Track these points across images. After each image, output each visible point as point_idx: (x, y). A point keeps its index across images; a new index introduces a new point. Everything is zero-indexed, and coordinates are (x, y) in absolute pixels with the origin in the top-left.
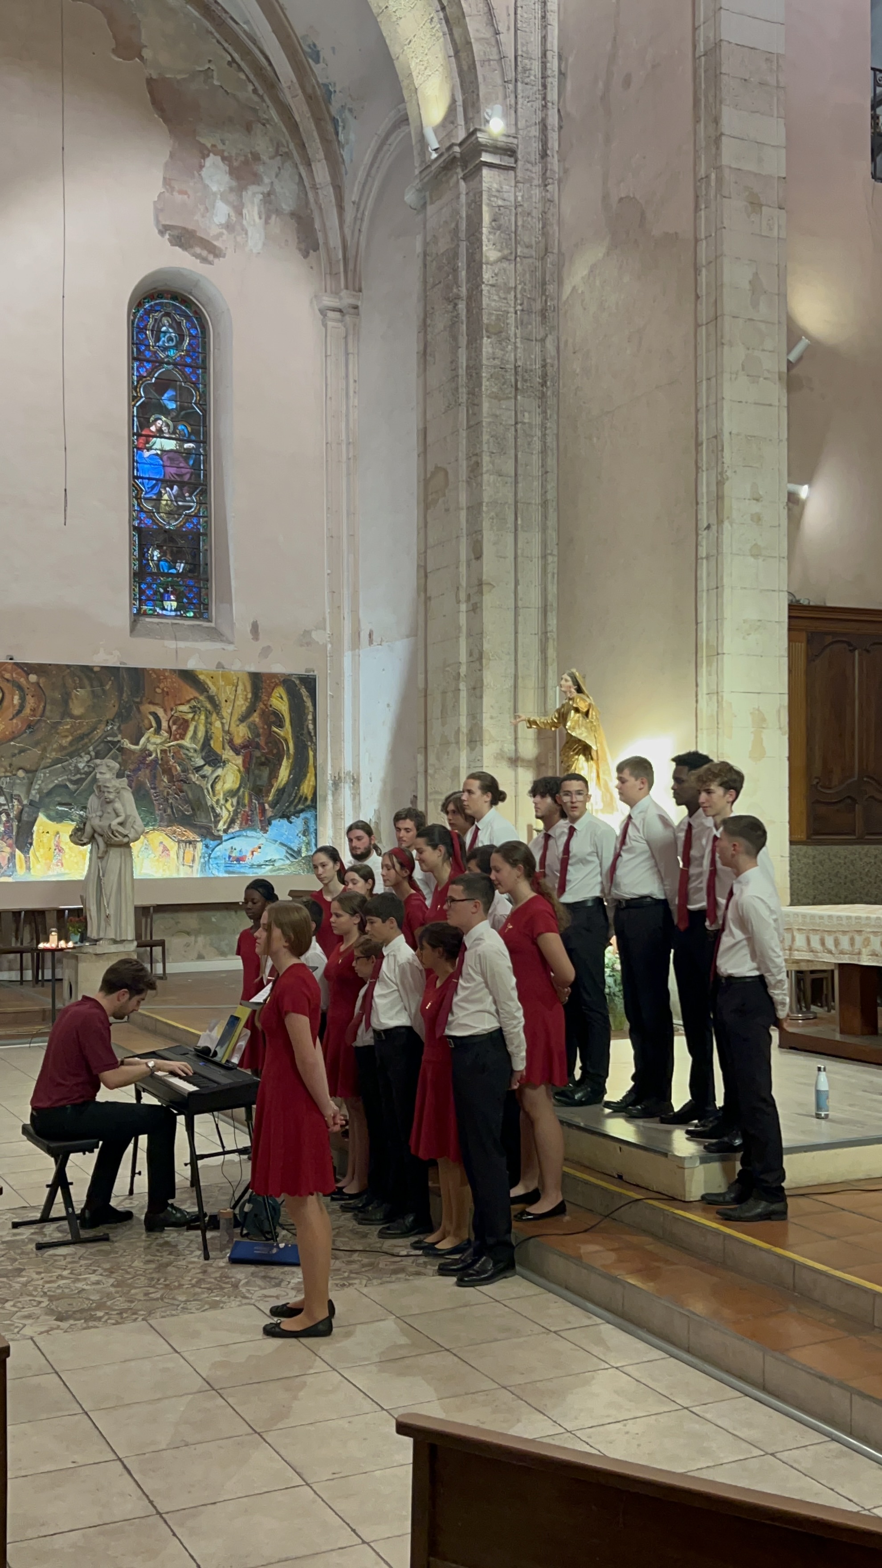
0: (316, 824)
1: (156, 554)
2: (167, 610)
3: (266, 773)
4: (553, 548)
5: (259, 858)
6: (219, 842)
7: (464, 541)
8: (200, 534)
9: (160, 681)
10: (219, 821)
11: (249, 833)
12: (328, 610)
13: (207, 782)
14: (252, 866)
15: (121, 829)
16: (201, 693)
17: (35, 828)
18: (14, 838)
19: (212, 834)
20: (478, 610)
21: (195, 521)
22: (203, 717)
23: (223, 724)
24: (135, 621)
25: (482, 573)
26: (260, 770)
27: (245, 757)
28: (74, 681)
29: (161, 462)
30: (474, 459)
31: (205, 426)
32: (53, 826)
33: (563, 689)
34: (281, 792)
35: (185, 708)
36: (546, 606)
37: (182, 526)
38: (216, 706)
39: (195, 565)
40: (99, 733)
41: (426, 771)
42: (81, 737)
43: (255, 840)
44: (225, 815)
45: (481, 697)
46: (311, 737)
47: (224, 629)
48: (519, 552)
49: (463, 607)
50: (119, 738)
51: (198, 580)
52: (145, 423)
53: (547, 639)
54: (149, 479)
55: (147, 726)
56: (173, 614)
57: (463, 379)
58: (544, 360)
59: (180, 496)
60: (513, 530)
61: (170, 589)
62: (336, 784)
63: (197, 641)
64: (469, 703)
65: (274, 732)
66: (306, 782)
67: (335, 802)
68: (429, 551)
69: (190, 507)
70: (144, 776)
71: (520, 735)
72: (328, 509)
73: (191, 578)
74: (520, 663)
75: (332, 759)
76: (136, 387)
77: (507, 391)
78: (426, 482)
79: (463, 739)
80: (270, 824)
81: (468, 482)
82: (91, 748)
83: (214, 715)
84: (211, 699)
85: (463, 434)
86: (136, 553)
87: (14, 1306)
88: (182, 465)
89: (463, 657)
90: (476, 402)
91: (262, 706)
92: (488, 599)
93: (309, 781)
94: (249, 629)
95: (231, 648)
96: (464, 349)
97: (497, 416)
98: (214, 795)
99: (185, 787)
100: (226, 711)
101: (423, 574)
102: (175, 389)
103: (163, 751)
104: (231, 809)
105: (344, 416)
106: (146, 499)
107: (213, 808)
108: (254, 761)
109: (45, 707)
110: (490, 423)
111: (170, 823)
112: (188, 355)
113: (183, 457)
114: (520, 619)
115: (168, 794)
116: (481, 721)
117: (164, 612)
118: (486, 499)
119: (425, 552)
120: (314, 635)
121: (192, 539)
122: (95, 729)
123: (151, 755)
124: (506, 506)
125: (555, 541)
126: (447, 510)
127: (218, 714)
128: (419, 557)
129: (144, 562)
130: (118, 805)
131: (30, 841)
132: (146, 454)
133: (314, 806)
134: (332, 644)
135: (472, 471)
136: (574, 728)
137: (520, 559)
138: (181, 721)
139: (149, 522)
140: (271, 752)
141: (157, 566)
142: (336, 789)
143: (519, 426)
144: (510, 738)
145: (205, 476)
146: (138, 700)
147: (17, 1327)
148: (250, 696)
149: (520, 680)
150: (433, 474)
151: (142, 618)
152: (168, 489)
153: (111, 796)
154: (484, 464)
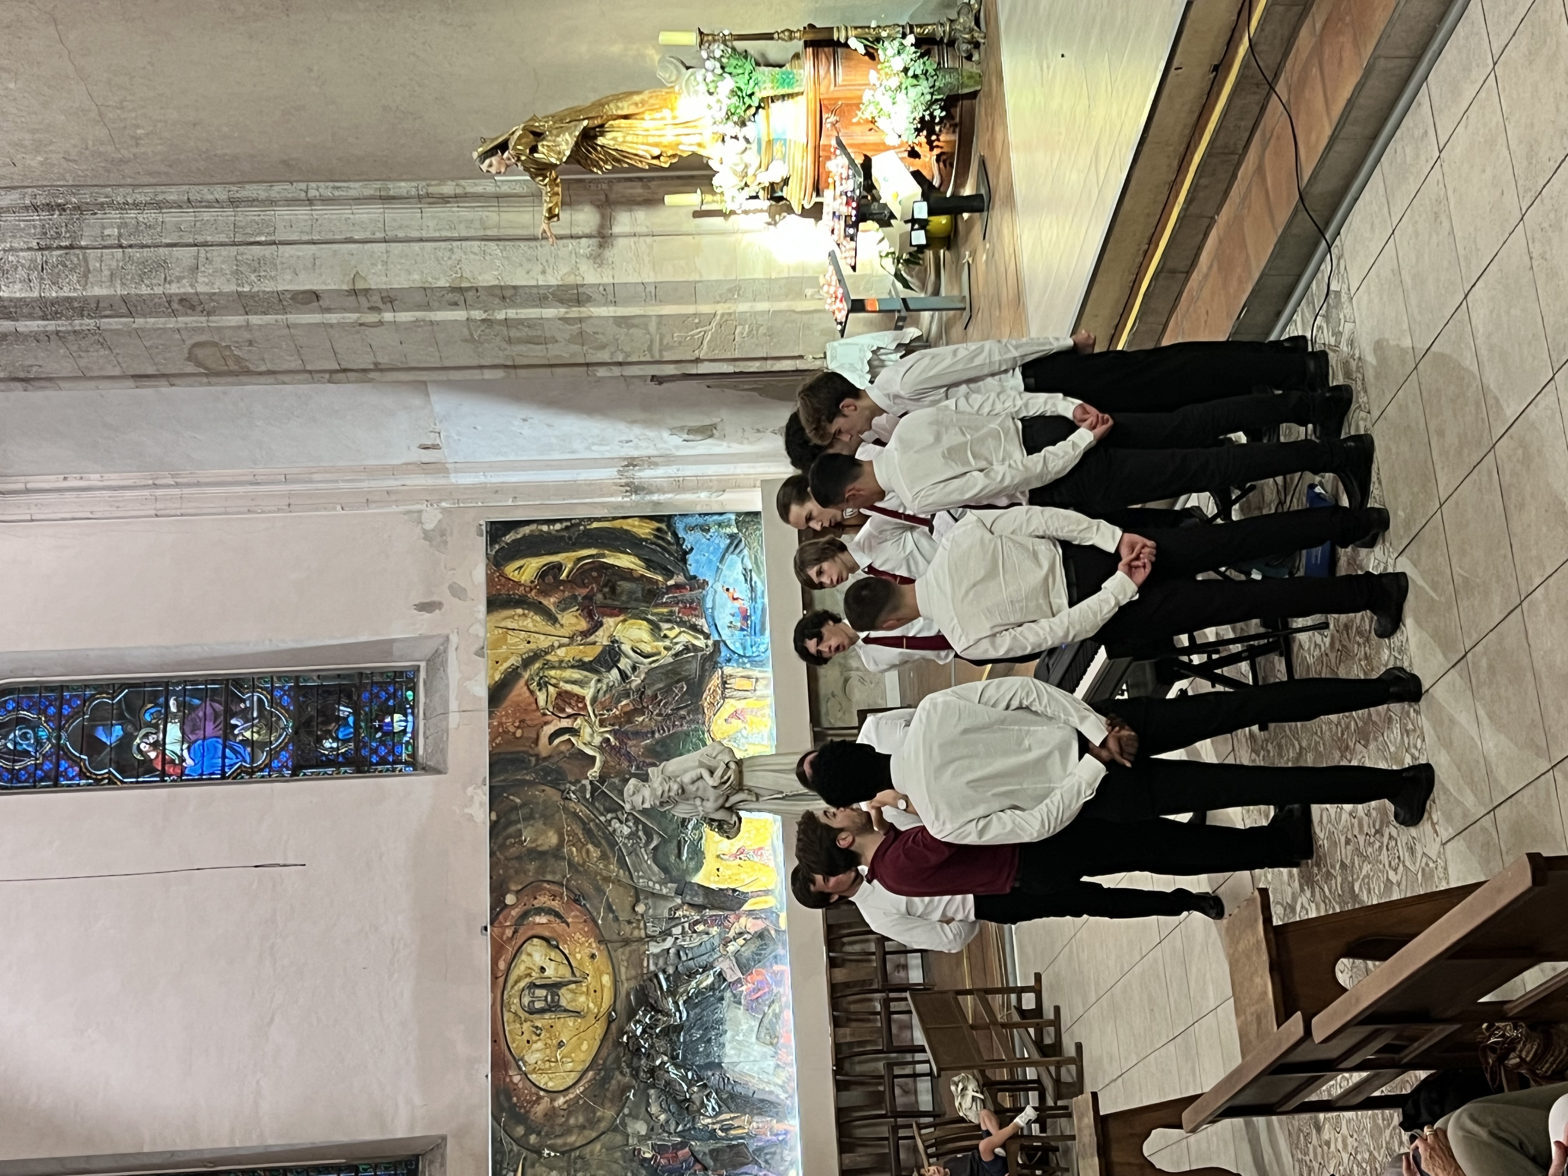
0: (692, 515)
1: (327, 744)
2: (406, 727)
3: (625, 585)
4: (296, 190)
5: (742, 591)
6: (722, 644)
7: (294, 318)
8: (297, 685)
9: (506, 732)
10: (693, 645)
11: (709, 604)
12: (394, 509)
13: (642, 663)
14: (753, 599)
15: (718, 773)
16: (520, 676)
17: (713, 886)
18: (726, 913)
19: (712, 654)
20: (392, 294)
21: (277, 694)
22: (552, 673)
23: (559, 647)
24: (424, 769)
25: (338, 292)
26: (622, 593)
27: (604, 615)
28: (513, 845)
29: (200, 742)
30: (175, 306)
31: (144, 685)
32: (710, 863)
33: (503, 170)
34: (650, 564)
35: (541, 697)
36: (381, 198)
37: (287, 711)
38: (536, 656)
39: (341, 691)
40: (581, 810)
41: (620, 364)
42: (588, 832)
43: (717, 597)
44: (685, 638)
45: (515, 288)
46: (572, 525)
47: (427, 650)
48: (305, 238)
49: (388, 316)
50: (586, 782)
51: (360, 687)
52: (146, 767)
53: (428, 195)
54: (224, 757)
55: (569, 746)
56: (410, 718)
57: (62, 325)
58: (27, 208)
59: (245, 715)
60: (275, 247)
61: (377, 724)
62: (636, 489)
63: (447, 686)
64: (523, 306)
65: (568, 576)
66: (635, 530)
67: (660, 490)
68: (309, 368)
69: (260, 700)
70: (636, 747)
71: (567, 232)
72: (249, 511)
73: (359, 696)
74: (464, 234)
75: (602, 496)
76: (96, 780)
77: (75, 260)
78: (212, 374)
79: (575, 312)
80: (695, 577)
81: (209, 314)
82: (602, 819)
83: (548, 657)
84: (527, 662)
85: (140, 321)
86: (329, 770)
87: (1396, 870)
88: (201, 714)
89: (460, 315)
90: (93, 306)
91: (533, 593)
92: (376, 280)
93: (634, 526)
94: (426, 615)
95: (454, 639)
96: (17, 324)
97: (112, 275)
98: (659, 654)
99: (649, 692)
100: (543, 642)
101: (341, 376)
102: (94, 727)
103: (602, 724)
104: (677, 630)
105: (115, 493)
106: (253, 761)
107: (676, 655)
108: (609, 602)
109: (548, 882)
110: (123, 284)
111: (698, 710)
112: (44, 712)
113: (190, 713)
114: (401, 234)
115: (659, 715)
116: (550, 287)
117: (409, 729)
118: (232, 287)
119: (310, 372)
120: (429, 526)
121: (304, 696)
122: (575, 815)
123: (608, 739)
124: (239, 258)
125: (287, 186)
126: (251, 343)
127: (547, 653)
128: (319, 382)
129: (340, 759)
130: (687, 778)
131: (730, 892)
132: (189, 762)
133: (668, 519)
134: (441, 501)
135: (193, 308)
136: (559, 153)
137: (316, 237)
138: (560, 702)
139: (284, 755)
140: (596, 580)
141: (345, 741)
142: (643, 489)
143: (125, 243)
144: (571, 244)
145: (214, 682)
146: (533, 759)
147: (1427, 864)
148: (520, 611)
149: (489, 233)
150: (199, 364)
151: (420, 760)
152: (236, 732)
153: (675, 787)
154: (182, 290)
